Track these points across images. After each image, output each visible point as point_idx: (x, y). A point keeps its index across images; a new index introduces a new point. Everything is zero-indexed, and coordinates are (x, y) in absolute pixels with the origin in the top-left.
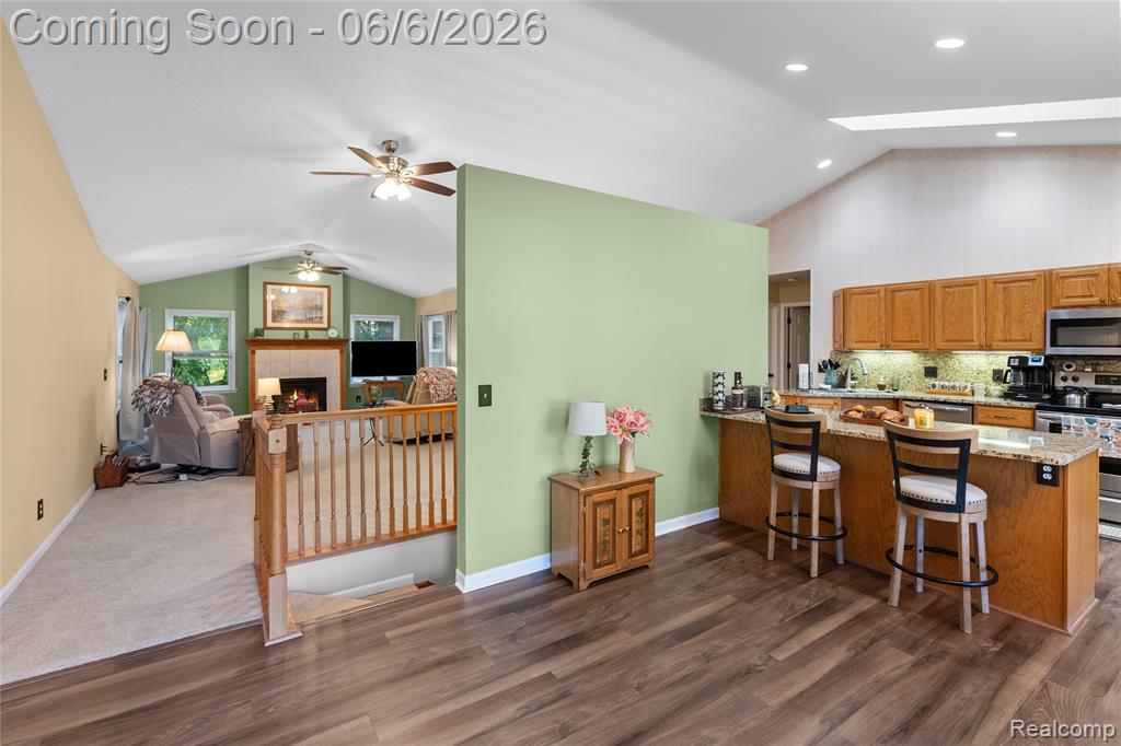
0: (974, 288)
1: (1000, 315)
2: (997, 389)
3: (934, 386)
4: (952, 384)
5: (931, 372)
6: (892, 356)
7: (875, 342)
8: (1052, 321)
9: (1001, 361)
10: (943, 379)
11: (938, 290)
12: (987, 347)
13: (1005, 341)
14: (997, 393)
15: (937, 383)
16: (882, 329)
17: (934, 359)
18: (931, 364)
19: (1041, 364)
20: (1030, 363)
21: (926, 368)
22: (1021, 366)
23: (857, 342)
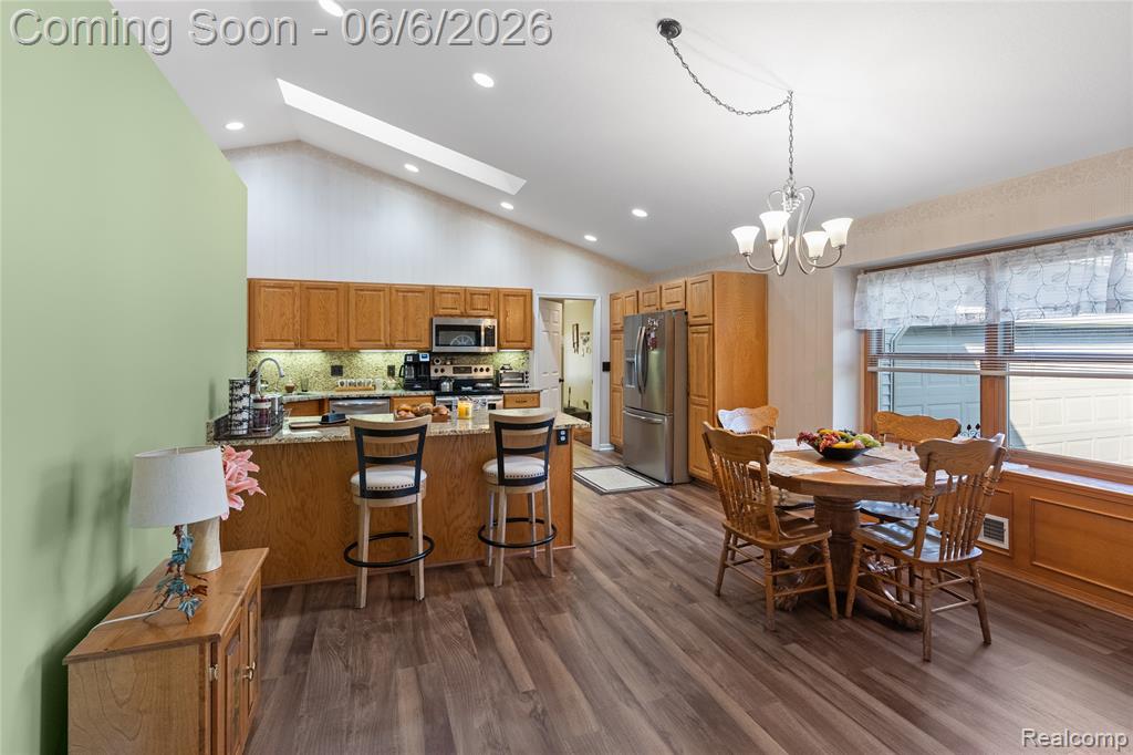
0: (381, 293)
1: (400, 319)
2: (392, 383)
3: (342, 384)
4: (358, 381)
5: (337, 371)
6: (298, 356)
7: (289, 341)
8: (437, 326)
9: (397, 358)
10: (347, 377)
11: (352, 292)
12: (390, 347)
13: (404, 341)
14: (394, 385)
15: (344, 381)
16: (297, 327)
17: (339, 358)
18: (337, 363)
19: (428, 360)
20: (421, 360)
21: (332, 367)
22: (414, 364)
23: (267, 340)
